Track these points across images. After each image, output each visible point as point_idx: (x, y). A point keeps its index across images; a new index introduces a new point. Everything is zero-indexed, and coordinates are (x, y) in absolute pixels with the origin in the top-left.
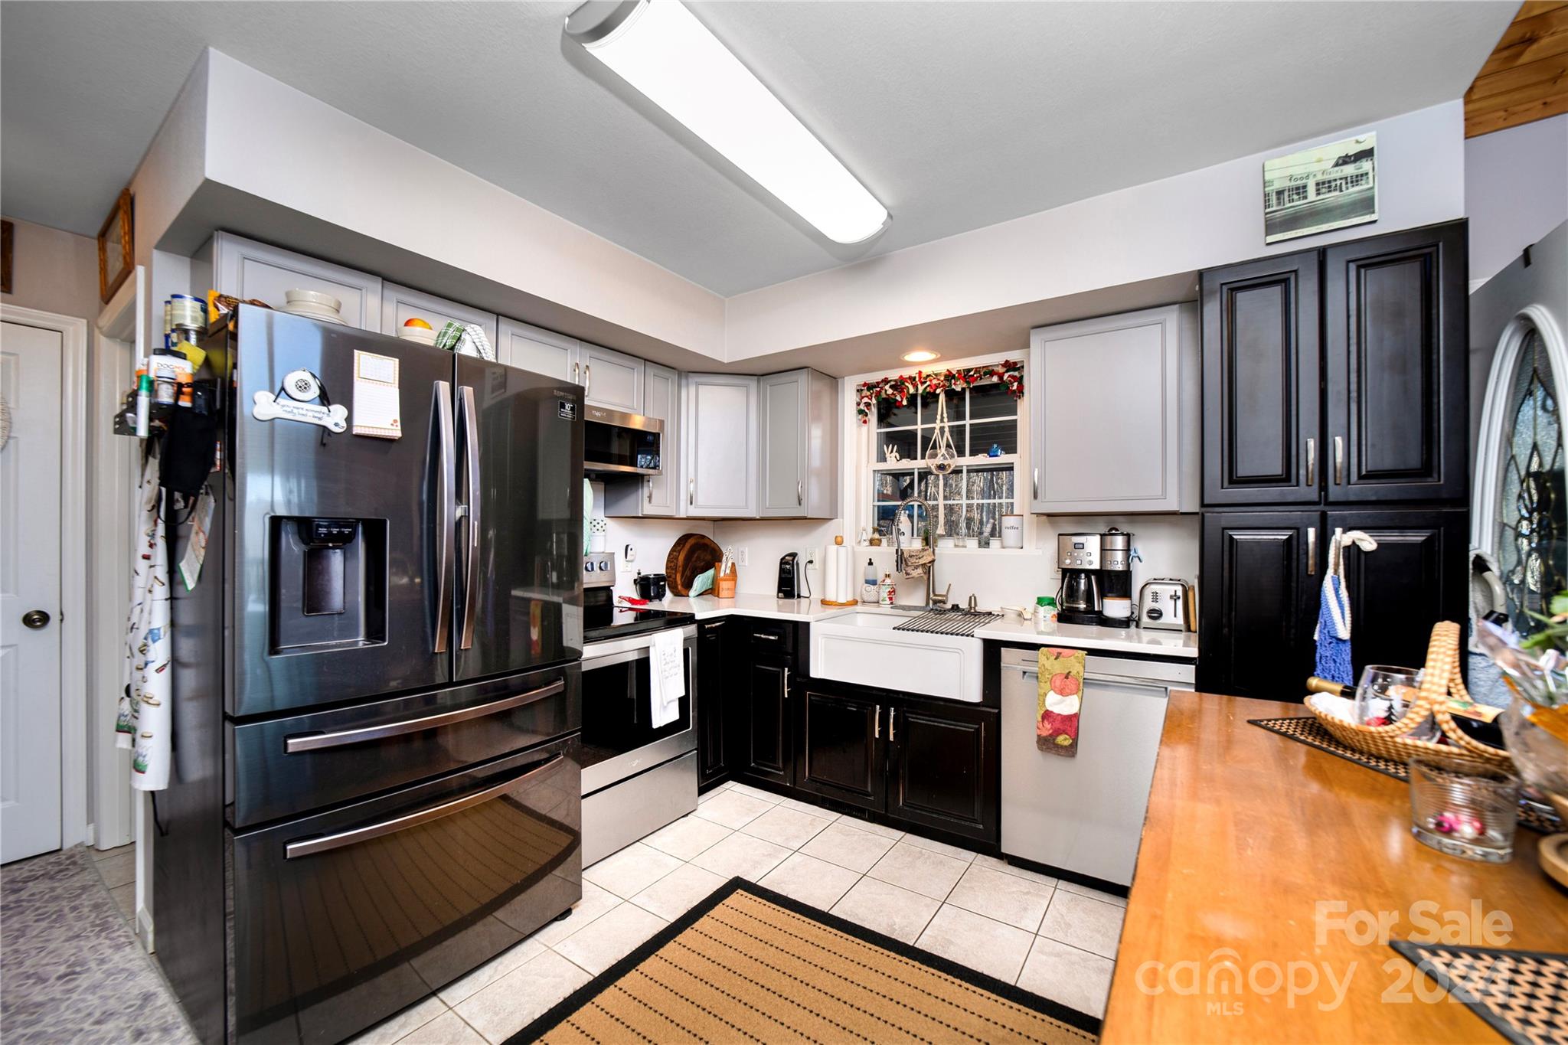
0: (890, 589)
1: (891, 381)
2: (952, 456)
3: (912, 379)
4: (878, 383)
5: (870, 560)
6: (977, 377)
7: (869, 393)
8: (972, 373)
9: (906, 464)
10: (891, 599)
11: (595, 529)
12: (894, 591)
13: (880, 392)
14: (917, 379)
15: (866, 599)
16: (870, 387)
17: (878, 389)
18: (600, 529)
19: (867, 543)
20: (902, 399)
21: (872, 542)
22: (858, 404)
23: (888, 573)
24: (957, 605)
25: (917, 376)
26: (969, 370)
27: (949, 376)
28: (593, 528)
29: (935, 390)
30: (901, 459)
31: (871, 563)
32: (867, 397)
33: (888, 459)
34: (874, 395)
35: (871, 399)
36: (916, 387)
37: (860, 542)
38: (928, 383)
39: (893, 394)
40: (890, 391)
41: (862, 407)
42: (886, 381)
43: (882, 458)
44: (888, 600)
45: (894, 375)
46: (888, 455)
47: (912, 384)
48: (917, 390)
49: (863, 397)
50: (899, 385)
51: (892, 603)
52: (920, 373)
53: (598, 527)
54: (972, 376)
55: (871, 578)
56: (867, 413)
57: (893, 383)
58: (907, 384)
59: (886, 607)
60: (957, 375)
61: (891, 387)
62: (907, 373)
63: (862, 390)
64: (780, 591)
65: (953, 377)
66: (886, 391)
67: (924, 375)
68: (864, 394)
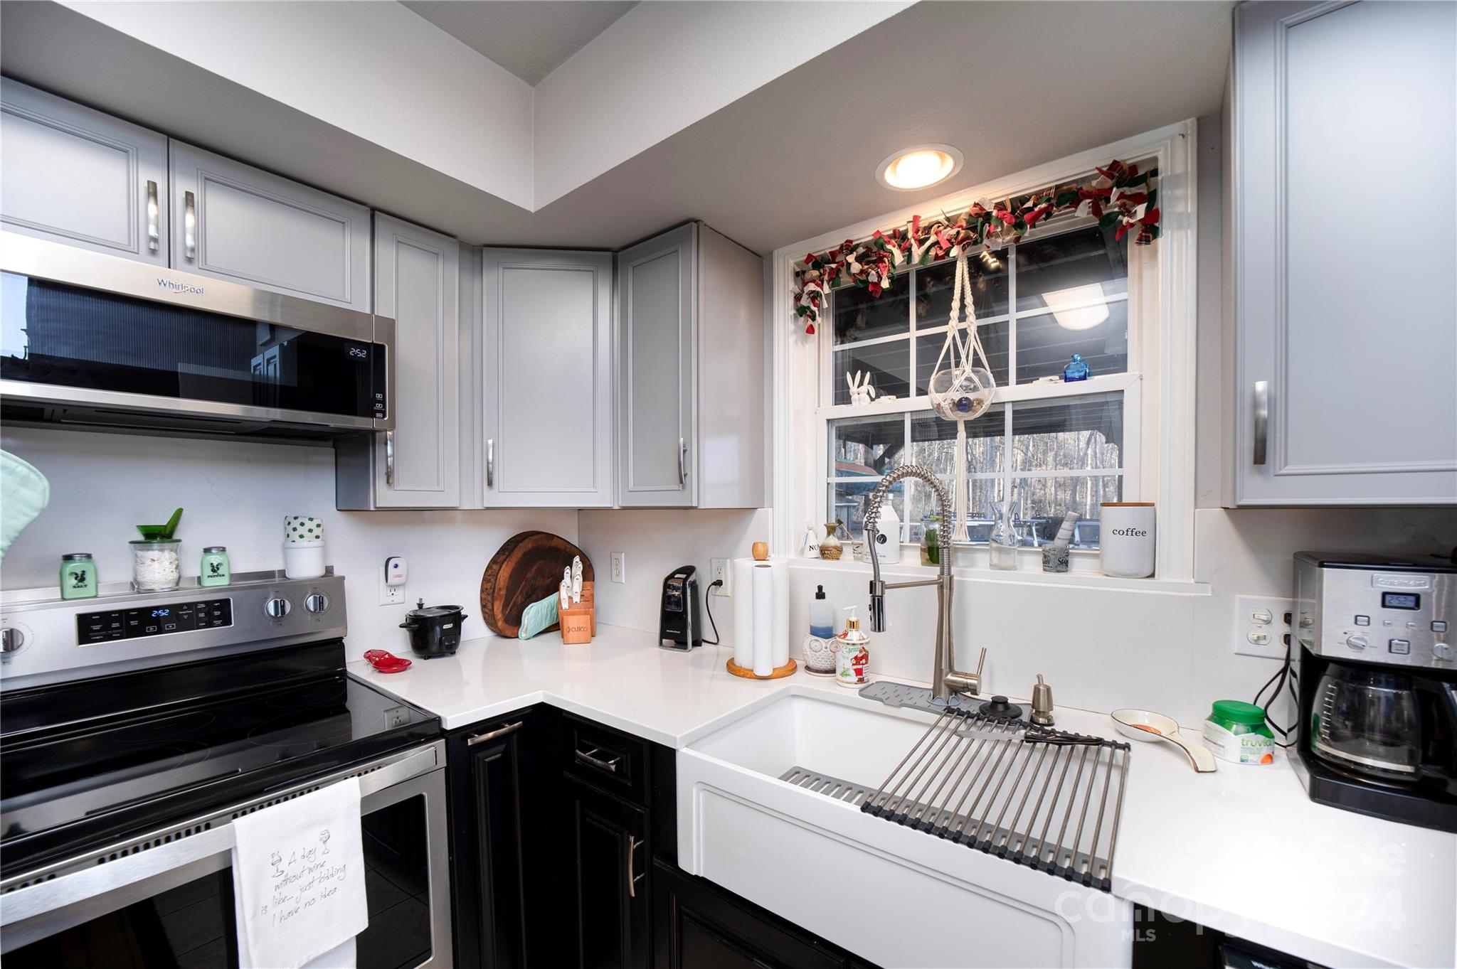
0: (857, 653)
1: (858, 246)
2: (986, 384)
3: (900, 237)
4: (833, 254)
5: (820, 588)
6: (1041, 211)
7: (815, 273)
8: (1030, 204)
9: (889, 405)
10: (859, 672)
11: (295, 535)
12: (865, 657)
13: (838, 271)
14: (910, 235)
15: (812, 664)
16: (817, 262)
17: (834, 266)
18: (306, 533)
19: (816, 553)
20: (880, 277)
21: (825, 552)
22: (798, 298)
23: (853, 619)
24: (1004, 702)
25: (910, 226)
26: (1023, 200)
27: (978, 215)
28: (291, 533)
29: (947, 252)
30: (878, 396)
31: (820, 595)
32: (813, 281)
33: (855, 397)
34: (826, 277)
35: (821, 286)
36: (908, 251)
37: (803, 550)
38: (933, 239)
39: (862, 272)
40: (856, 267)
41: (805, 301)
42: (848, 247)
43: (842, 396)
44: (853, 673)
45: (863, 234)
46: (853, 390)
47: (900, 246)
48: (909, 258)
49: (805, 284)
50: (873, 253)
51: (861, 680)
52: (916, 219)
53: (301, 530)
54: (1030, 209)
55: (821, 623)
56: (812, 312)
57: (861, 250)
58: (889, 247)
59: (848, 689)
60: (994, 213)
61: (858, 259)
62: (887, 225)
63: (804, 272)
64: (664, 635)
65: (988, 216)
66: (849, 265)
67: (923, 224)
68: (807, 276)
